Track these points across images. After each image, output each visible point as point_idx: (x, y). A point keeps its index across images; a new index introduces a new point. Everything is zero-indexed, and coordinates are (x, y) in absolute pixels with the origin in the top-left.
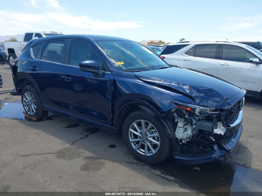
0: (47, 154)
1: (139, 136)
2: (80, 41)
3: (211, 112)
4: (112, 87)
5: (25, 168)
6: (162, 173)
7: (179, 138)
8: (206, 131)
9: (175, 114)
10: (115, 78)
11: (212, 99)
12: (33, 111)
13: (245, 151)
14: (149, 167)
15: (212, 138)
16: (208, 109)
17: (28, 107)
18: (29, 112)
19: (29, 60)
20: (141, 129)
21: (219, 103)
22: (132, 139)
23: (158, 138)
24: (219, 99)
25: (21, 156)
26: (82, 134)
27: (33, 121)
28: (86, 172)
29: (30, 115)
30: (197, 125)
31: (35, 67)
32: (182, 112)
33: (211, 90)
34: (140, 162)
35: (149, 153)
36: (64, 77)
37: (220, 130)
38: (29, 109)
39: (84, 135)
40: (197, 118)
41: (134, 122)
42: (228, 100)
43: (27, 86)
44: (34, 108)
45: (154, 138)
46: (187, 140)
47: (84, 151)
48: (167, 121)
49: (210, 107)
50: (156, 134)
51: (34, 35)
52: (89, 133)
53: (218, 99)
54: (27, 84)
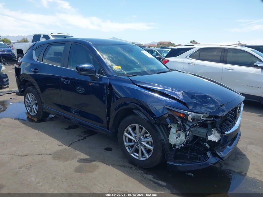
0: (43, 155)
1: (133, 141)
2: (80, 44)
3: (205, 119)
4: (108, 91)
5: (20, 168)
6: (154, 178)
7: (173, 144)
8: (201, 137)
9: (168, 120)
10: (111, 82)
11: (206, 105)
12: (34, 112)
13: (242, 159)
14: (142, 172)
15: (207, 145)
16: (202, 115)
17: (30, 108)
18: (30, 113)
19: (32, 62)
20: (136, 134)
21: (214, 110)
22: (127, 143)
23: (151, 142)
24: (214, 106)
25: (18, 156)
26: (80, 136)
27: (34, 122)
28: (79, 174)
29: (32, 116)
30: (191, 131)
31: (37, 70)
32: (175, 118)
33: (206, 97)
34: (134, 166)
35: (143, 158)
36: (63, 79)
37: (214, 137)
38: (31, 110)
39: (82, 137)
40: (191, 124)
41: (129, 126)
42: (223, 107)
43: (29, 88)
44: (36, 109)
45: (148, 143)
46: (181, 146)
47: (80, 153)
48: (161, 126)
49: (203, 114)
50: (150, 139)
51: (42, 36)
52: (88, 135)
53: (212, 106)
54: (30, 86)
